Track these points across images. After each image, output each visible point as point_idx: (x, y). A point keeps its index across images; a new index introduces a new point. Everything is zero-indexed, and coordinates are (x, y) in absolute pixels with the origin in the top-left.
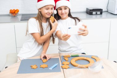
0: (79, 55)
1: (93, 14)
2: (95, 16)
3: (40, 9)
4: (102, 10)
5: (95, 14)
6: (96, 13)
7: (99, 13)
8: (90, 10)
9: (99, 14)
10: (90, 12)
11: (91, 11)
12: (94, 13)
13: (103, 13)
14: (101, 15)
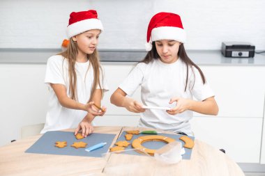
0: (158, 132)
1: (233, 55)
2: (237, 60)
3: (75, 37)
4: (254, 47)
5: (238, 56)
6: (240, 54)
7: (246, 54)
8: (227, 47)
9: (248, 55)
10: (226, 52)
11: (229, 50)
12: (235, 53)
13: (256, 55)
14: (251, 58)
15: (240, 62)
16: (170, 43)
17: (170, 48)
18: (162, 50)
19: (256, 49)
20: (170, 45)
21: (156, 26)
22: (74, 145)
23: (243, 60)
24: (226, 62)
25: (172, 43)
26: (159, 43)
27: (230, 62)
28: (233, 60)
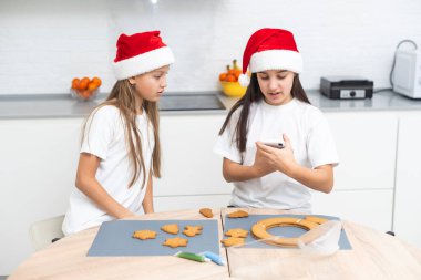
1: (342, 96)
2: (348, 103)
3: (133, 78)
4: (372, 83)
5: (349, 96)
6: (353, 94)
7: (360, 93)
8: (333, 84)
9: (363, 96)
10: (332, 92)
11: (335, 88)
12: (345, 93)
13: (375, 96)
14: (368, 100)
15: (352, 106)
16: (281, 74)
17: (281, 82)
18: (269, 86)
19: (376, 87)
20: (280, 78)
21: (258, 50)
22: (168, 243)
23: (357, 103)
24: (332, 107)
25: (282, 75)
26: (264, 76)
27: (338, 106)
28: (342, 103)
